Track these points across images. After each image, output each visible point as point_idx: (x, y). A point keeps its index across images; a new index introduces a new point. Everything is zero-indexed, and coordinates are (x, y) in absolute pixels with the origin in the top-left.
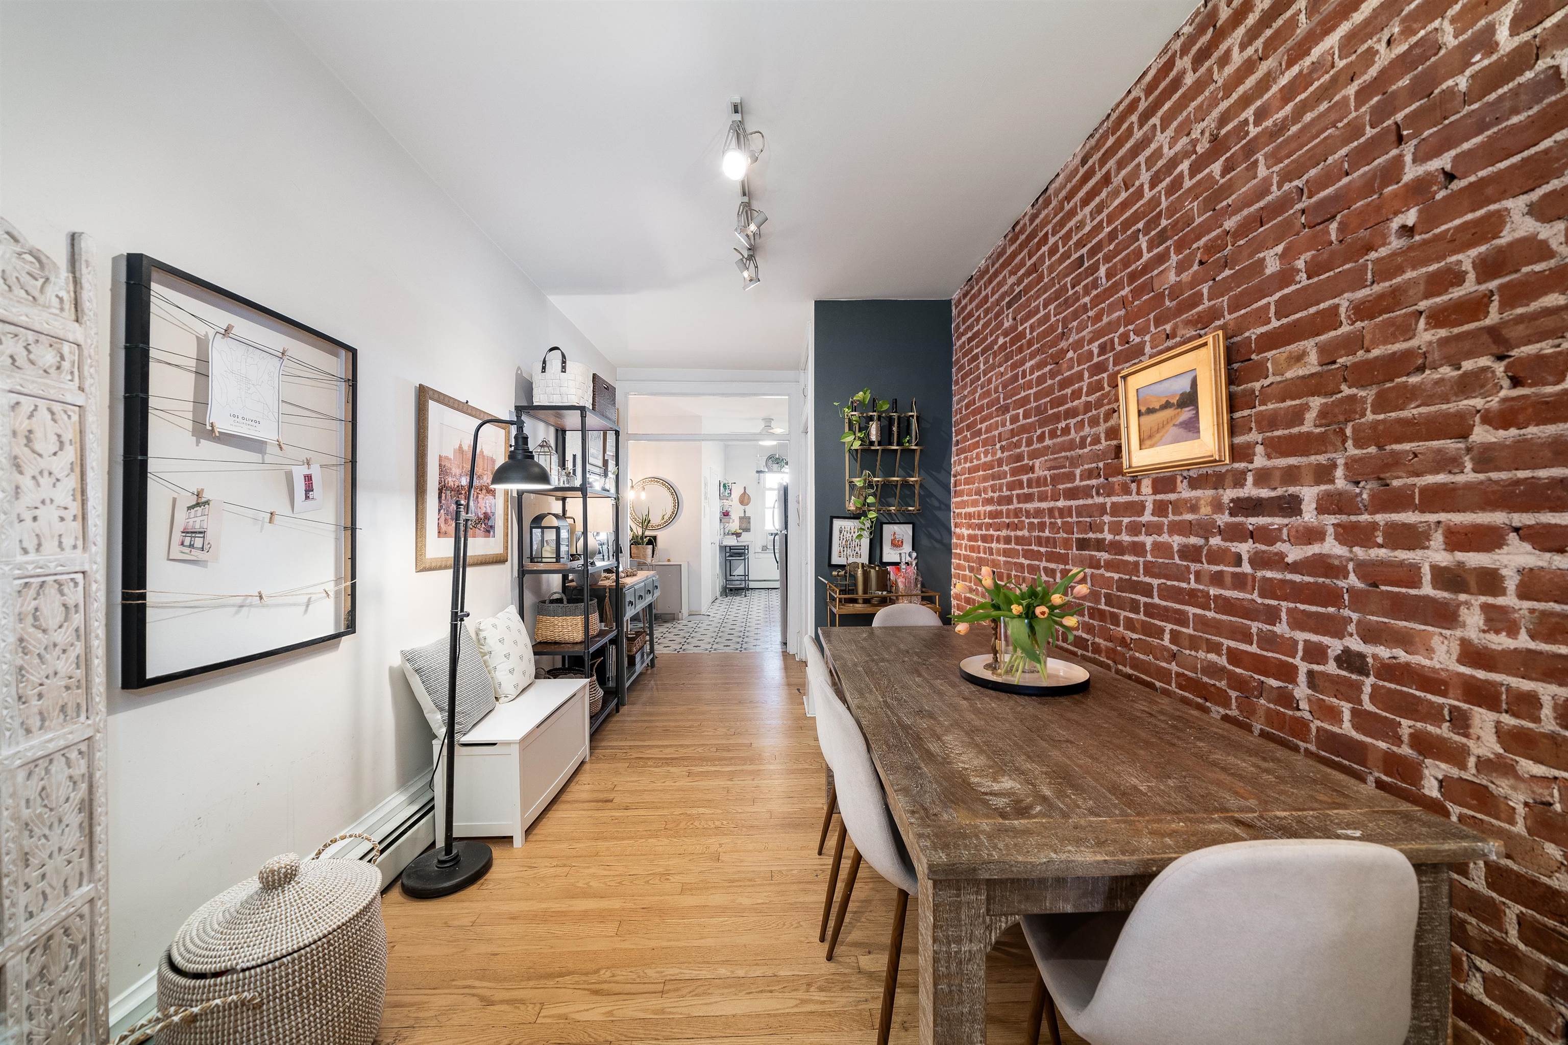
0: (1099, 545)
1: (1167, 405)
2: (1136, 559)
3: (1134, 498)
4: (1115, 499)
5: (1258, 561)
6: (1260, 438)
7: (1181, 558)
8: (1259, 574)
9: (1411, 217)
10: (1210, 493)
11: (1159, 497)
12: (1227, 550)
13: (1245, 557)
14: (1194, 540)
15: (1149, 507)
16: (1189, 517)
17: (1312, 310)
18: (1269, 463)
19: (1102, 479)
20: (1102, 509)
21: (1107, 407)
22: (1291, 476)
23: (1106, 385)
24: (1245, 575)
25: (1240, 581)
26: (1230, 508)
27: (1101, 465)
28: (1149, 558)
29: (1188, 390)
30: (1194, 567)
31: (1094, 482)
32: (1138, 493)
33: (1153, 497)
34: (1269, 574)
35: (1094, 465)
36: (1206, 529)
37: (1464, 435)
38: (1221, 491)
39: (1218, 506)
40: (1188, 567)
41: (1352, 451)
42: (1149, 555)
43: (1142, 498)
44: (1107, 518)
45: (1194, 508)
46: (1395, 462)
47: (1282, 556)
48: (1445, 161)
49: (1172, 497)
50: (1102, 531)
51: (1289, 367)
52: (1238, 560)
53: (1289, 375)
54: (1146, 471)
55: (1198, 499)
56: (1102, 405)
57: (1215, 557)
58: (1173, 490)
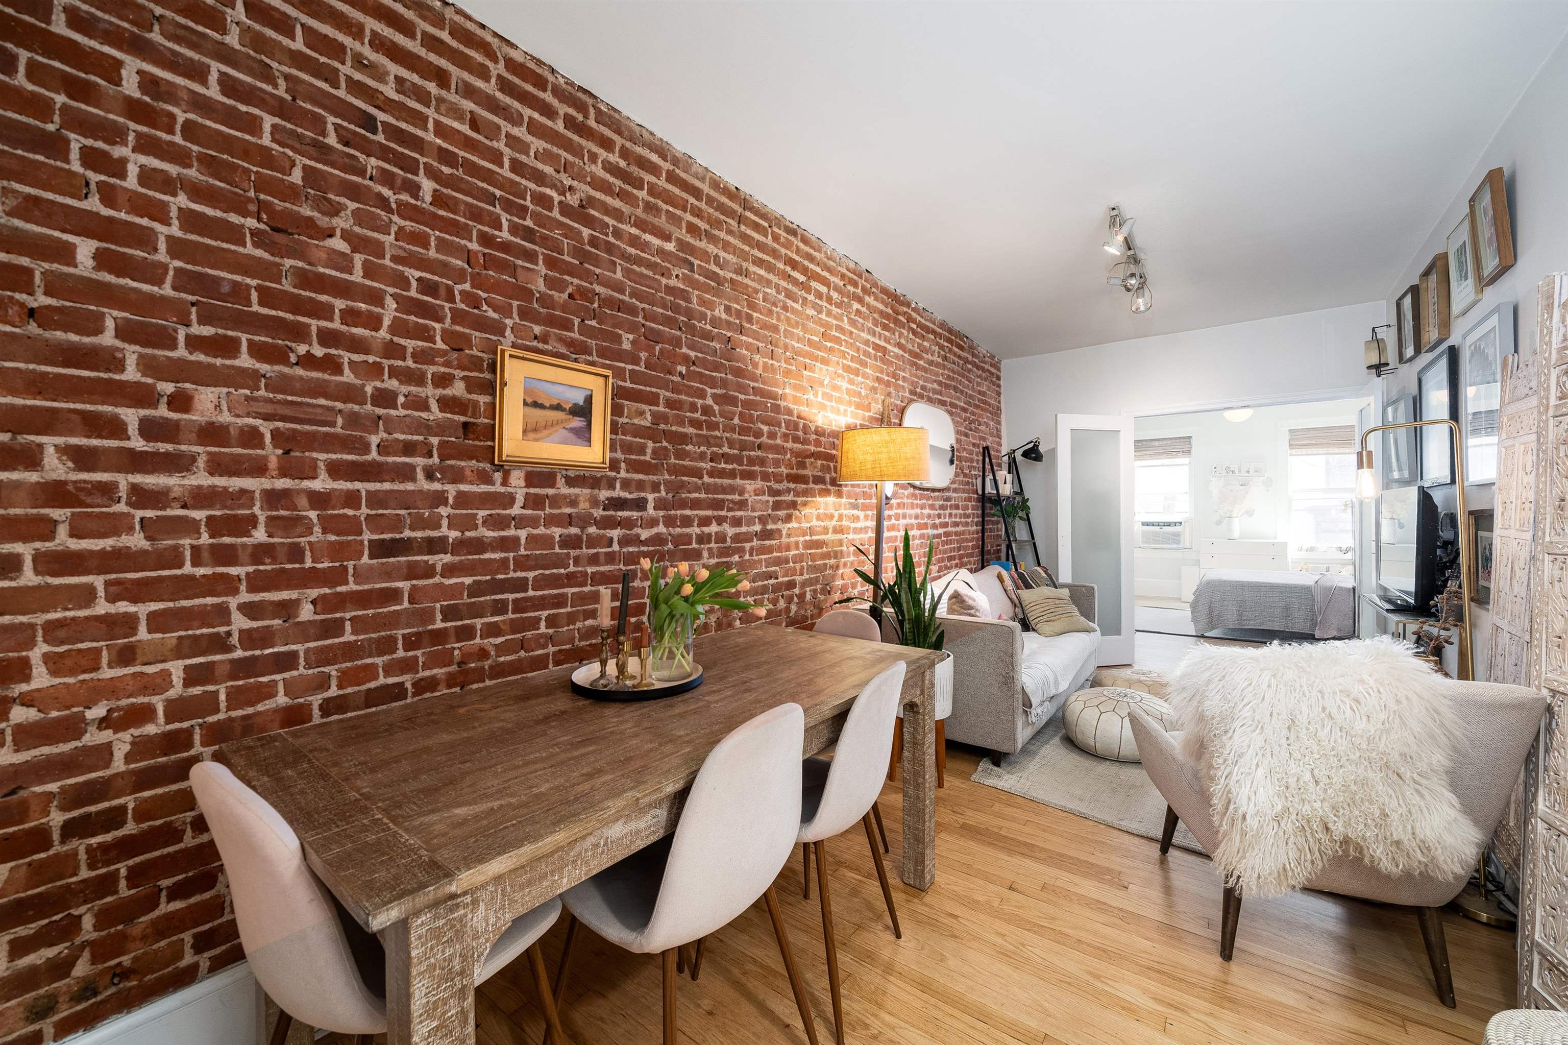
0: (435, 546)
1: (558, 407)
2: (503, 555)
3: (498, 488)
4: (464, 487)
5: (624, 541)
6: (623, 457)
7: (560, 548)
8: (624, 550)
9: (683, 369)
10: (587, 491)
11: (532, 490)
12: (604, 536)
13: (616, 540)
14: (574, 530)
15: (520, 499)
16: (568, 510)
17: (648, 389)
18: (629, 476)
19: (436, 459)
20: (439, 499)
21: (442, 369)
22: (640, 486)
23: (438, 338)
24: (614, 552)
25: (611, 558)
26: (605, 505)
27: (435, 441)
28: (522, 551)
29: (581, 403)
30: (573, 553)
31: (419, 461)
32: (505, 483)
33: (525, 490)
34: (631, 549)
35: (421, 438)
36: (584, 521)
37: (701, 477)
38: (596, 491)
39: (595, 502)
40: (568, 554)
41: (667, 477)
42: (522, 549)
43: (509, 489)
44: (444, 511)
45: (573, 503)
46: (682, 485)
47: (638, 536)
48: (692, 354)
49: (550, 491)
50: (438, 526)
51: (636, 417)
52: (610, 542)
53: (636, 421)
54: (520, 464)
55: (577, 496)
56: (433, 363)
57: (593, 542)
58: (553, 485)
